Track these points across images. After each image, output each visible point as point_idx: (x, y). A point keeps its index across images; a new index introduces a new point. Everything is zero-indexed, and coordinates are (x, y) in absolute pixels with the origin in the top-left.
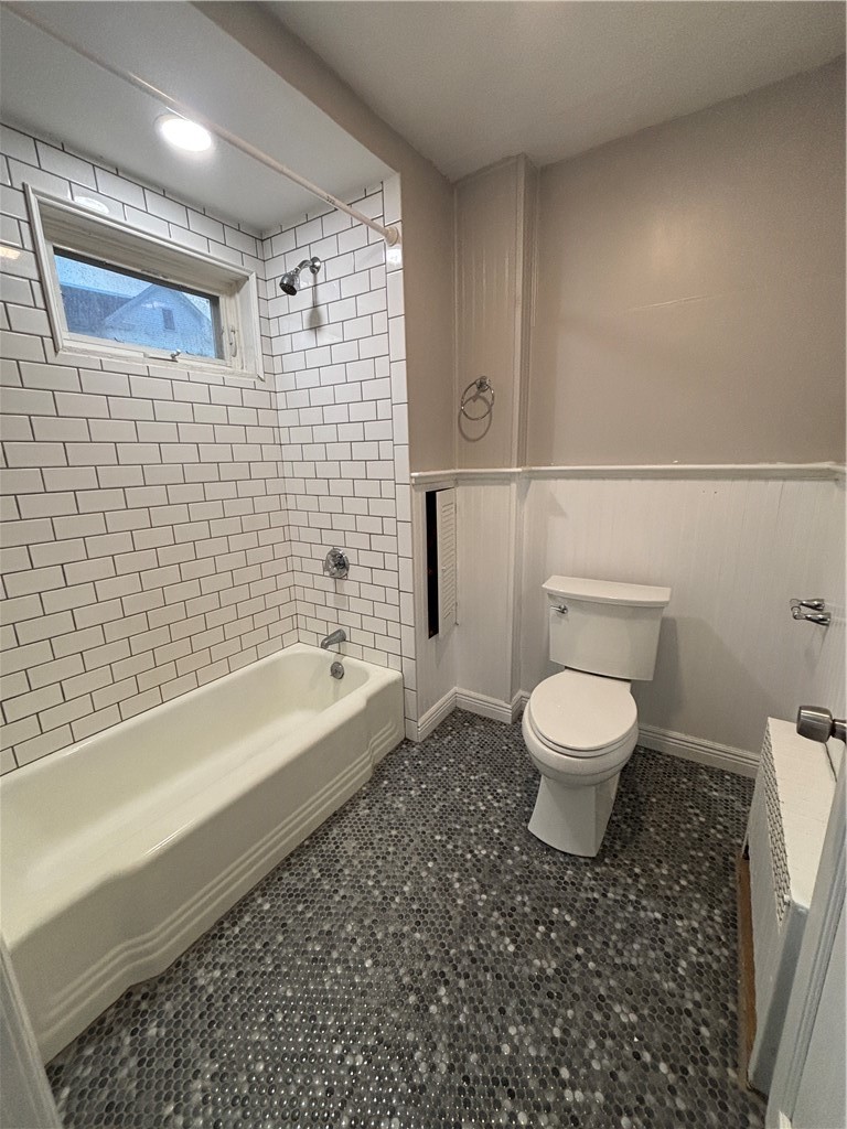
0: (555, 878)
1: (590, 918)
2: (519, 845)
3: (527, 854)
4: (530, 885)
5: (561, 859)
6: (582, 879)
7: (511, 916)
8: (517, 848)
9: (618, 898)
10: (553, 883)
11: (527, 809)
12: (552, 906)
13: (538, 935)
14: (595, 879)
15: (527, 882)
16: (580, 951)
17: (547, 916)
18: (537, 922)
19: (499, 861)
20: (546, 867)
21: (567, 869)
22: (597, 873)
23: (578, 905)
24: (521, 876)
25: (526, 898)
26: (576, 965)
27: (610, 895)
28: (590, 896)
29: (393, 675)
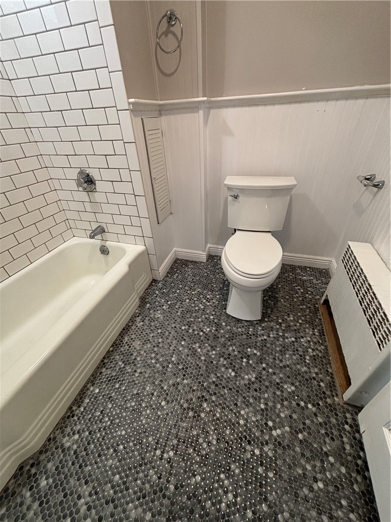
0: (245, 334)
1: (265, 349)
2: (224, 322)
3: (229, 325)
4: (234, 341)
5: (246, 324)
6: (257, 331)
7: (229, 358)
8: (224, 324)
9: (275, 336)
10: (245, 336)
11: (223, 303)
12: (247, 348)
13: (244, 364)
14: (263, 330)
15: (233, 340)
16: (264, 365)
17: (246, 353)
18: (242, 358)
19: (217, 332)
20: (239, 329)
21: (249, 328)
22: (263, 327)
23: (258, 344)
24: (229, 337)
25: (234, 348)
26: (264, 372)
27: (271, 336)
28: (263, 339)
29: (140, 248)
